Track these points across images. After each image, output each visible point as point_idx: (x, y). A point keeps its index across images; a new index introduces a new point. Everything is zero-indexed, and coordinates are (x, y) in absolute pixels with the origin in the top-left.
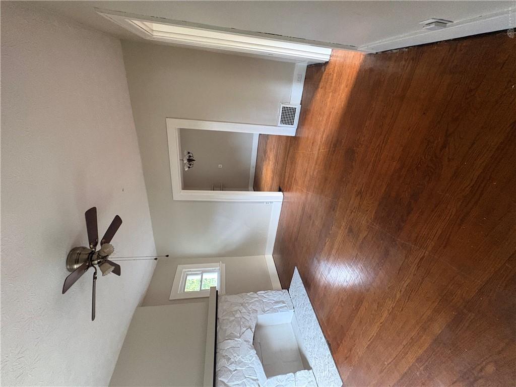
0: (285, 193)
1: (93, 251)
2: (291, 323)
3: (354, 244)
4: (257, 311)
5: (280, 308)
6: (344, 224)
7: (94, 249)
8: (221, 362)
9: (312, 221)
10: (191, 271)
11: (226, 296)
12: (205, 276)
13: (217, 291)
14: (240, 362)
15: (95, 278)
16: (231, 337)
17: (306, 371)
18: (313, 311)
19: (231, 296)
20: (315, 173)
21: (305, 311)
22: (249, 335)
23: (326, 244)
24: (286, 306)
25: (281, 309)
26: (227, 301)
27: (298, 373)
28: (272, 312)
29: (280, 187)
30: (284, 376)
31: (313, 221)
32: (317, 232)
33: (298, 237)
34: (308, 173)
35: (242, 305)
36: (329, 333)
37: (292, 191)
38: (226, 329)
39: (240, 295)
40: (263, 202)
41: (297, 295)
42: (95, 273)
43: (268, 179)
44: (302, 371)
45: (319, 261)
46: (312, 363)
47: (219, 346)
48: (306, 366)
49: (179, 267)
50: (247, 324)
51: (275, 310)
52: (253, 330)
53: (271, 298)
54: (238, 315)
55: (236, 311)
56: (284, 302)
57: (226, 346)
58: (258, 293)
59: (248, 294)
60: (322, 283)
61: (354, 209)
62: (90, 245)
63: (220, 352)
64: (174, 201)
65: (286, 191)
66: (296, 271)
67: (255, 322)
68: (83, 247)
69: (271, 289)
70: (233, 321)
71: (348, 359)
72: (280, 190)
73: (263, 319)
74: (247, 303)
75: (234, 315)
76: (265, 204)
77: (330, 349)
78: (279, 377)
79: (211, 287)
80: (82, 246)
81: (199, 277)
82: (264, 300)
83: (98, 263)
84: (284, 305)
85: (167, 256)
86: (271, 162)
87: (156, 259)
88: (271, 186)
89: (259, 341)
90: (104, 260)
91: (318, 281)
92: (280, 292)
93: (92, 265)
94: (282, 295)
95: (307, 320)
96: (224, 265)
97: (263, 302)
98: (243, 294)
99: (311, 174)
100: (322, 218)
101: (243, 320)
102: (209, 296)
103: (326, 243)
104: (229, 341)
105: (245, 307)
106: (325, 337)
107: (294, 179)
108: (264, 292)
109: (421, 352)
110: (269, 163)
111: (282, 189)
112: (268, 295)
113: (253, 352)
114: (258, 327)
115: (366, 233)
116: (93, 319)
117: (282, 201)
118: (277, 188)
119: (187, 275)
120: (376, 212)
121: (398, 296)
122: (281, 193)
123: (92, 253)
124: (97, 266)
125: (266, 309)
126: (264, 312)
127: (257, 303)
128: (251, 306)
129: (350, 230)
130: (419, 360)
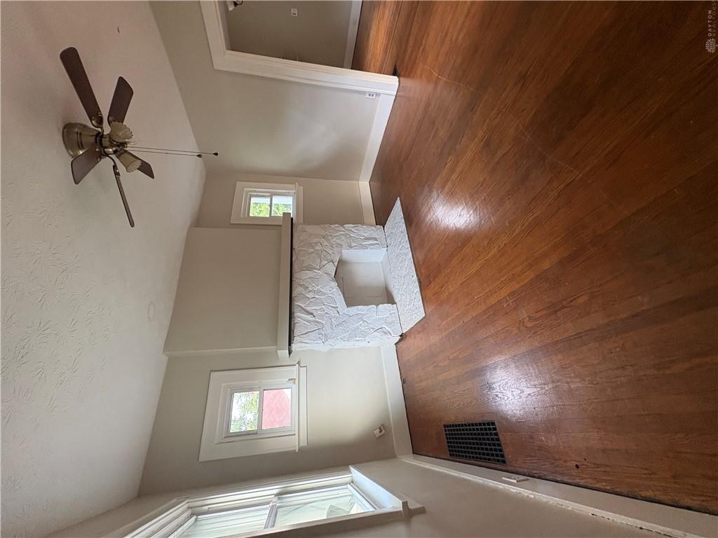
0: (402, 79)
1: (99, 133)
2: (382, 263)
3: (485, 165)
4: (341, 245)
5: (371, 245)
6: (480, 134)
7: (99, 129)
8: (297, 290)
9: (435, 129)
10: (255, 191)
11: (303, 226)
12: (276, 200)
13: (292, 219)
14: (319, 292)
15: (117, 174)
16: (309, 268)
17: (390, 305)
18: (410, 249)
19: (309, 226)
20: (460, 37)
21: (400, 250)
22: (331, 269)
23: (447, 166)
24: (377, 244)
25: (371, 247)
26: (305, 231)
27: (381, 306)
28: (360, 248)
29: (395, 66)
30: (365, 307)
31: (437, 129)
32: (438, 148)
33: (409, 155)
34: (449, 35)
35: (324, 238)
36: (423, 271)
37: (413, 77)
38: (303, 260)
39: (322, 226)
40: (364, 93)
41: (394, 231)
42: (115, 167)
43: (378, 51)
44: (385, 305)
45: (431, 191)
46: (397, 299)
47: (296, 276)
48: (390, 299)
49: (239, 184)
50: (329, 258)
51: (365, 247)
52: (336, 264)
53: (361, 233)
54: (318, 248)
55: (316, 243)
56: (376, 239)
57: (302, 276)
58: (345, 226)
59: (332, 226)
60: (427, 219)
61: (503, 108)
62: (91, 120)
63: (298, 281)
64: (216, 70)
65: (404, 76)
66: (398, 203)
67: (339, 257)
68: (81, 125)
69: (363, 224)
70: (312, 252)
71: (436, 296)
72: (395, 74)
73: (348, 254)
74: (330, 236)
75: (313, 247)
76: (367, 96)
77: (420, 287)
78: (360, 307)
79: (284, 213)
80: (79, 122)
81: (268, 200)
82: (352, 235)
83: (115, 152)
84: (376, 242)
85: (216, 154)
86: (387, 11)
87: (199, 156)
88: (382, 66)
89: (342, 276)
90: (121, 148)
91: (423, 215)
92: (373, 228)
93: (107, 155)
94: (376, 231)
95: (400, 259)
96: (302, 188)
97: (351, 236)
98: (326, 226)
99: (454, 38)
100: (451, 125)
101: (325, 253)
102: (281, 223)
103: (446, 164)
104: (307, 272)
105: (328, 240)
106: (417, 275)
107: (422, 48)
108: (352, 226)
109: (517, 286)
110: (384, 14)
111: (399, 71)
112: (357, 230)
113: (334, 284)
114: (341, 263)
115: (510, 147)
116: (132, 224)
117: (395, 93)
118: (391, 69)
119: (251, 196)
120: (535, 113)
121: (517, 231)
122: (396, 78)
123: (99, 136)
124: (114, 157)
125: (353, 244)
126: (351, 247)
127: (343, 237)
128: (335, 239)
129: (487, 144)
130: (512, 294)
